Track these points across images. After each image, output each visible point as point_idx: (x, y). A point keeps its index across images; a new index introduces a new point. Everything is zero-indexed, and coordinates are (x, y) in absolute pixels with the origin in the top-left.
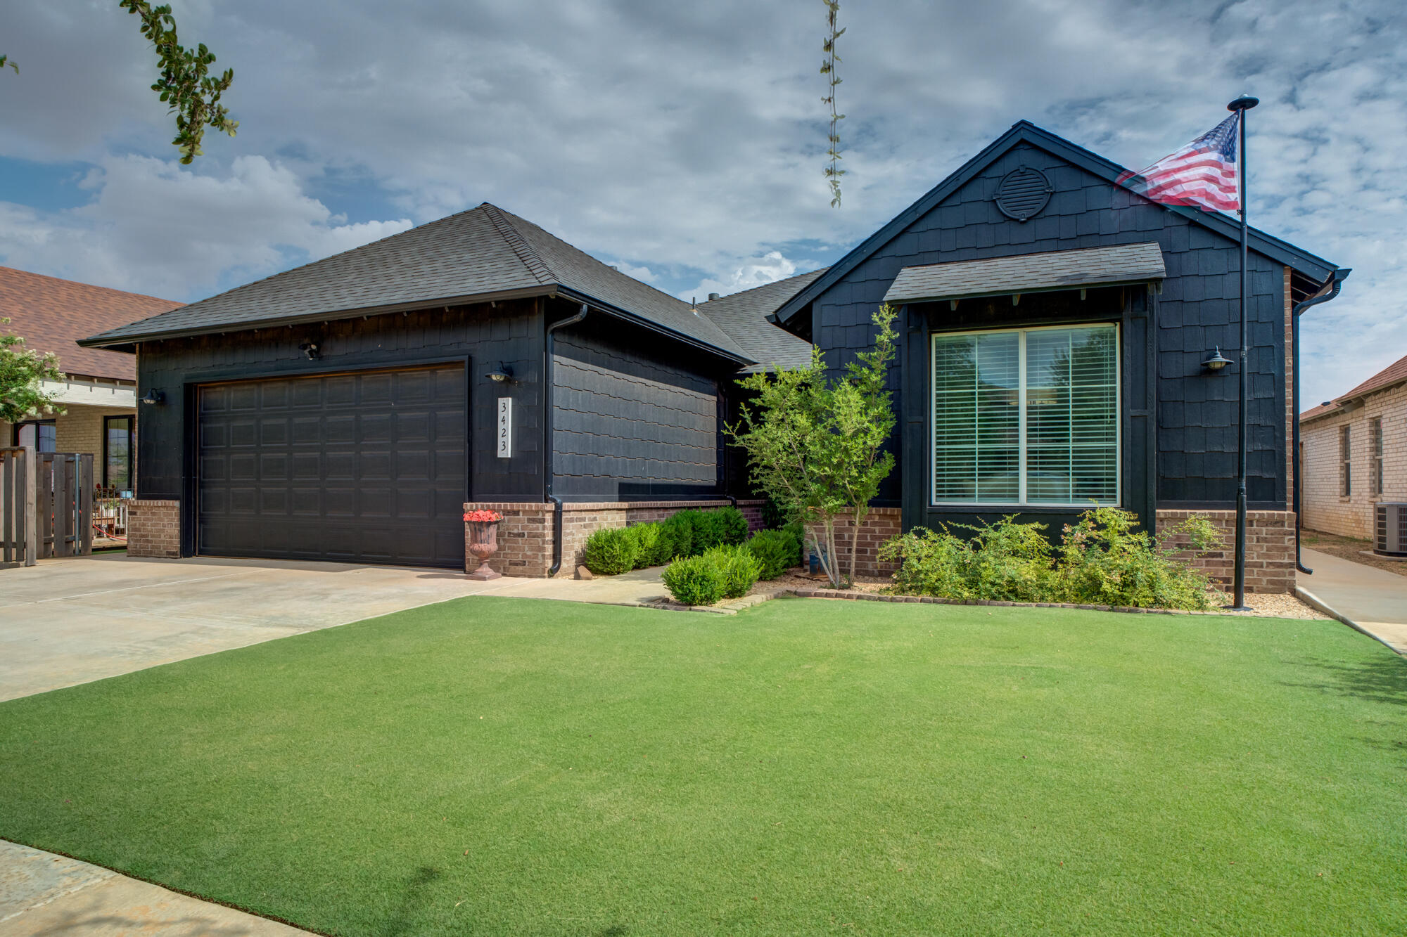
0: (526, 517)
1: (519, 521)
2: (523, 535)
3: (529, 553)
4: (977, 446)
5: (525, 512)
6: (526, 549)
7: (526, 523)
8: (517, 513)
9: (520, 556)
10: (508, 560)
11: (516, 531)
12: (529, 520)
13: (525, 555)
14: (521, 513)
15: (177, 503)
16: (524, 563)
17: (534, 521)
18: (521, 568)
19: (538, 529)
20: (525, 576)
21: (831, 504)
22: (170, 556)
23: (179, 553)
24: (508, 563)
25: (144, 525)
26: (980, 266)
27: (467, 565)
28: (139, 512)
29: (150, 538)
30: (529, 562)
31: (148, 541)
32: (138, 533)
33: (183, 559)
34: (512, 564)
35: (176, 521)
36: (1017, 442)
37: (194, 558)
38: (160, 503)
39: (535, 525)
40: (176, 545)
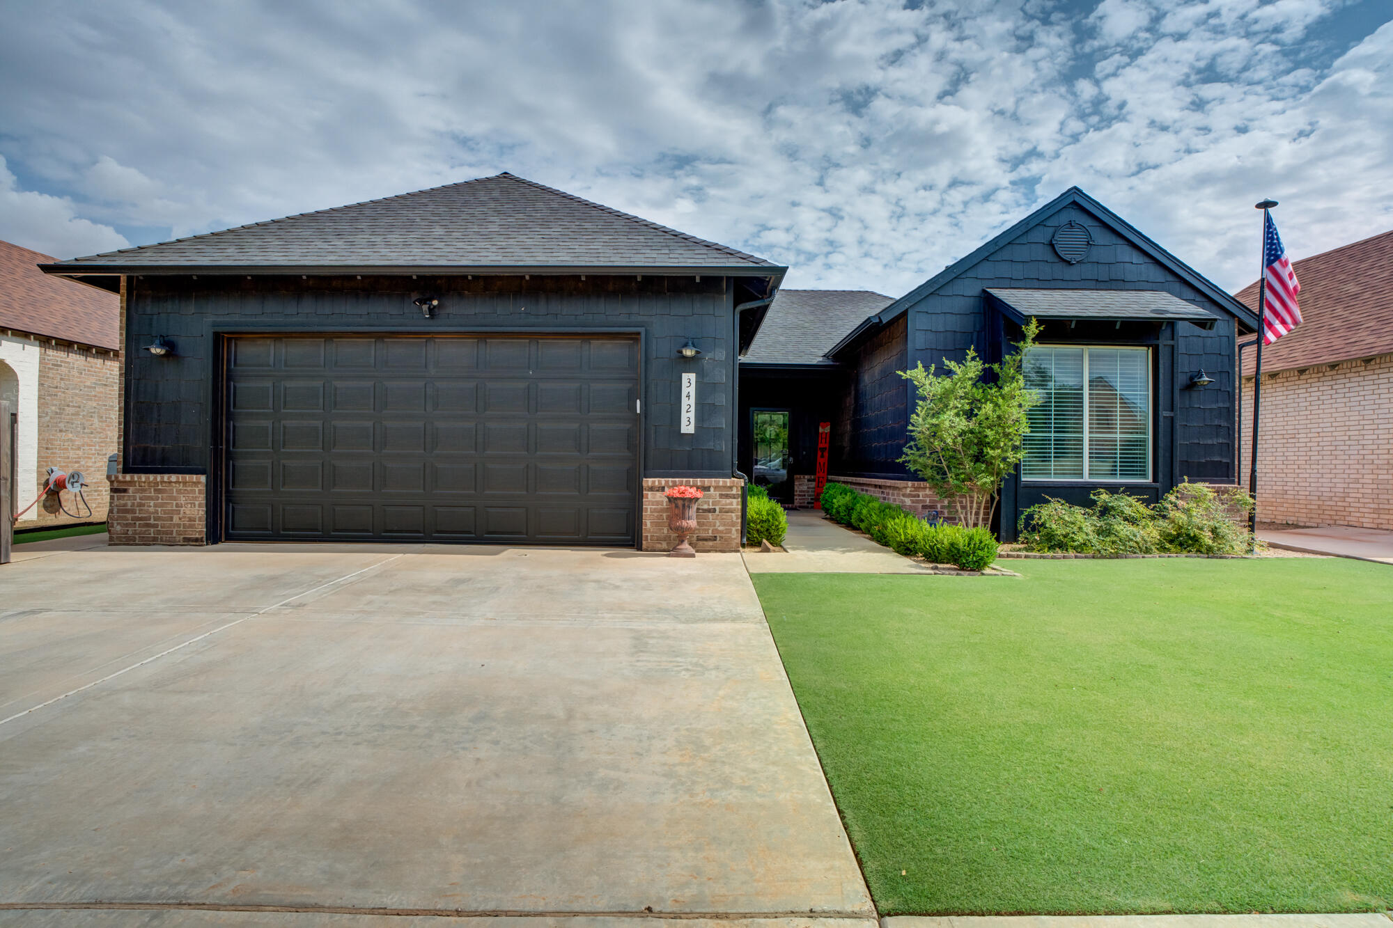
0: (718, 493)
1: (709, 497)
2: (714, 510)
3: (721, 528)
4: (1053, 435)
5: (716, 488)
6: (718, 524)
7: (718, 499)
8: (707, 489)
9: (710, 531)
10: (695, 536)
11: (706, 507)
12: (721, 496)
13: (714, 531)
14: (712, 489)
15: (203, 478)
16: (715, 538)
17: (727, 496)
18: (711, 543)
19: (731, 504)
20: (716, 551)
21: (984, 480)
22: (191, 542)
23: (205, 539)
24: (695, 538)
25: (140, 505)
26: (1057, 295)
27: (644, 542)
28: (131, 489)
29: (152, 522)
30: (721, 537)
31: (148, 525)
32: (129, 516)
33: (210, 547)
34: (699, 539)
35: (201, 499)
36: (1082, 432)
37: (220, 545)
38: (174, 477)
39: (728, 501)
40: (200, 528)
